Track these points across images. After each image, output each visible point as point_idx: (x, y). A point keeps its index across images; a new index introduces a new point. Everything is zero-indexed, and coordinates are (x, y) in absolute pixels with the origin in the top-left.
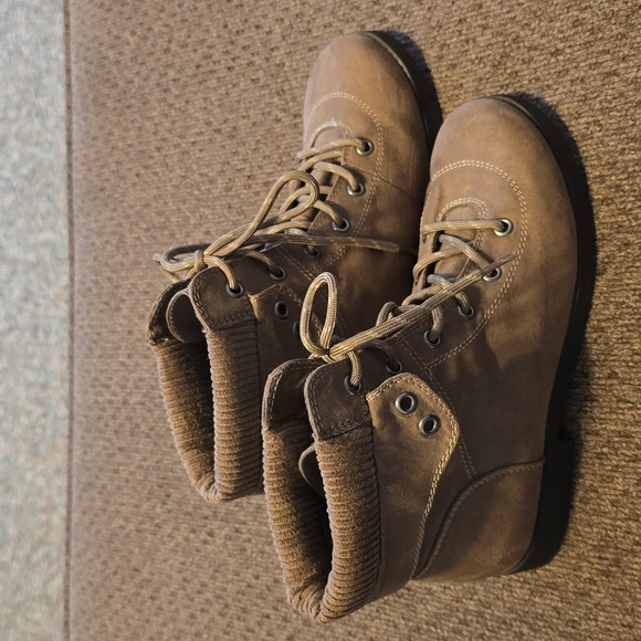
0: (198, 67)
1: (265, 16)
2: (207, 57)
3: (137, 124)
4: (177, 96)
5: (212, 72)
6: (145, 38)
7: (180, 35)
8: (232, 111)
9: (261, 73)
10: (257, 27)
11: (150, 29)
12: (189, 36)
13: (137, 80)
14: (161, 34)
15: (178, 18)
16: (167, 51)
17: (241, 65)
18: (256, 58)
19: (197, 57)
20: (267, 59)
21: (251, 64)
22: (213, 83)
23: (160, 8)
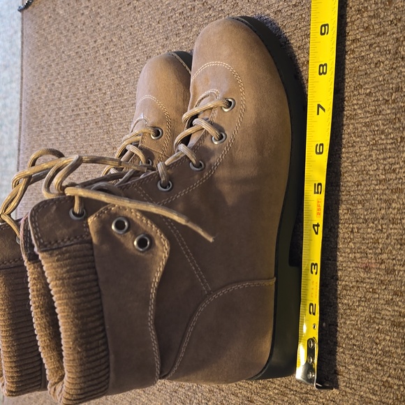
0: (73, 110)
1: (103, 83)
2: (76, 106)
3: (45, 143)
4: (62, 128)
5: (78, 115)
6: (51, 90)
7: (66, 90)
8: (86, 141)
9: (100, 119)
10: (100, 89)
11: (53, 84)
12: (70, 92)
13: (46, 115)
14: (58, 88)
15: (65, 79)
16: (60, 99)
17: (91, 112)
18: (98, 109)
19: (72, 105)
20: (103, 110)
21: (95, 112)
22: (78, 122)
23: (58, 72)
